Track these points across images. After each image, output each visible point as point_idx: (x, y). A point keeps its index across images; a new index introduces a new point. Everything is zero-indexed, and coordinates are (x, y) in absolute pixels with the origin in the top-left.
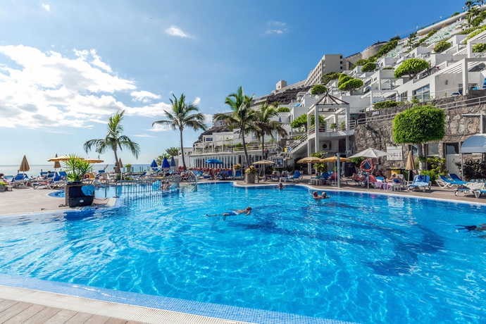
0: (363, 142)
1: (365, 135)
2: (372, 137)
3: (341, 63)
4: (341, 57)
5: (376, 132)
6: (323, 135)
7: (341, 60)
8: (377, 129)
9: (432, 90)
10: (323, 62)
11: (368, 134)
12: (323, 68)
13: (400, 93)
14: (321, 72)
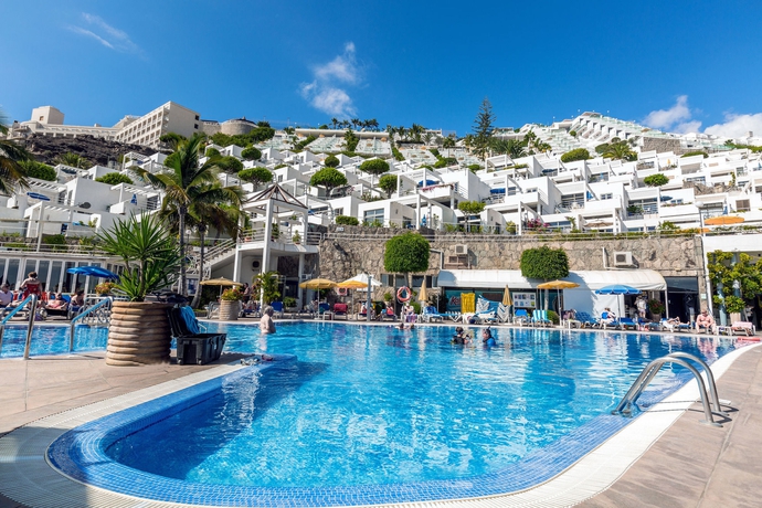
0: (331, 264)
1: (332, 255)
2: (342, 259)
3: (196, 126)
4: (197, 118)
5: (346, 254)
6: (278, 247)
7: (197, 122)
8: (348, 250)
9: (387, 214)
10: (166, 113)
11: (337, 254)
12: (165, 122)
13: (334, 208)
14: (160, 128)
